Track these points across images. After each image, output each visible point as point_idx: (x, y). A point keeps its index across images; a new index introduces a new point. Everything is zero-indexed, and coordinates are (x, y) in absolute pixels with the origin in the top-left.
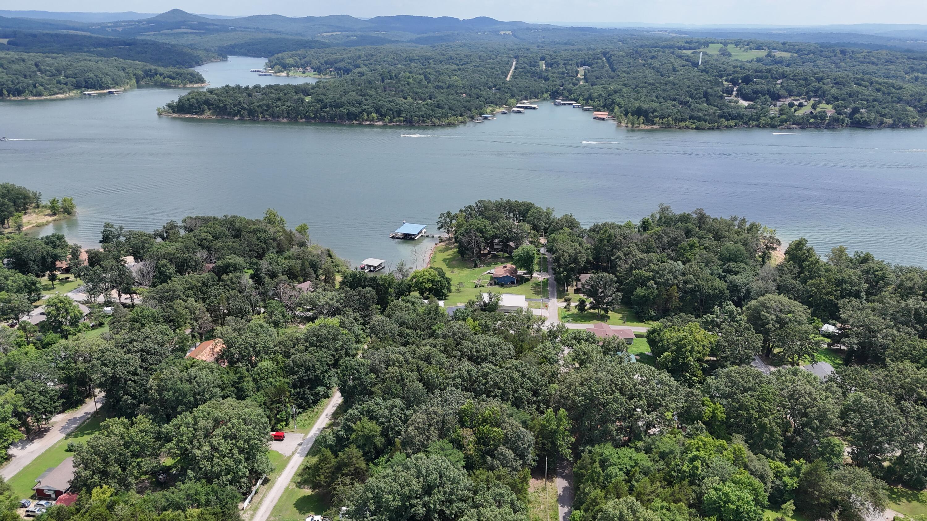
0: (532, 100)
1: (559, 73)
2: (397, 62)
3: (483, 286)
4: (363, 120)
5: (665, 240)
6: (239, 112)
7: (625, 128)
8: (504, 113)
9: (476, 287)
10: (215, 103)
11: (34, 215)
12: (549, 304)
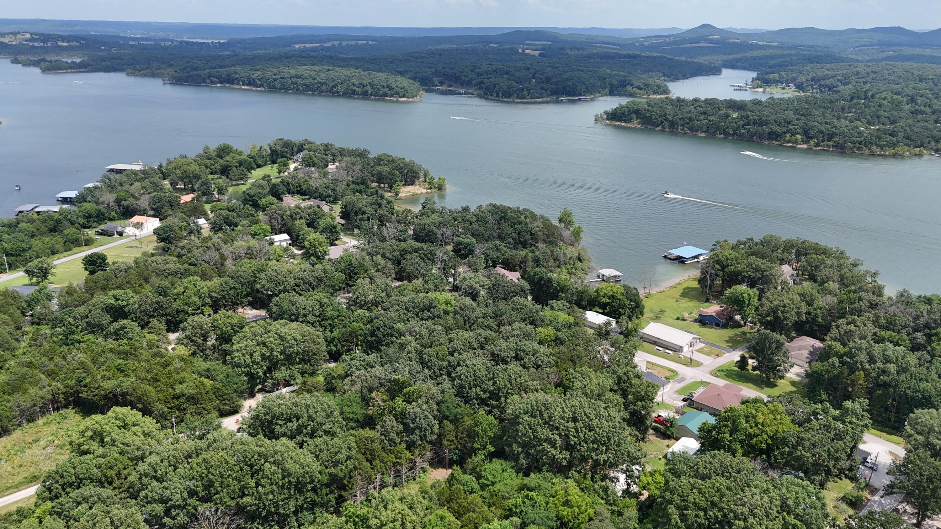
3: (684, 320)
4: (784, 141)
6: (662, 122)
9: (678, 319)
10: (643, 112)
11: (417, 187)
12: (727, 354)
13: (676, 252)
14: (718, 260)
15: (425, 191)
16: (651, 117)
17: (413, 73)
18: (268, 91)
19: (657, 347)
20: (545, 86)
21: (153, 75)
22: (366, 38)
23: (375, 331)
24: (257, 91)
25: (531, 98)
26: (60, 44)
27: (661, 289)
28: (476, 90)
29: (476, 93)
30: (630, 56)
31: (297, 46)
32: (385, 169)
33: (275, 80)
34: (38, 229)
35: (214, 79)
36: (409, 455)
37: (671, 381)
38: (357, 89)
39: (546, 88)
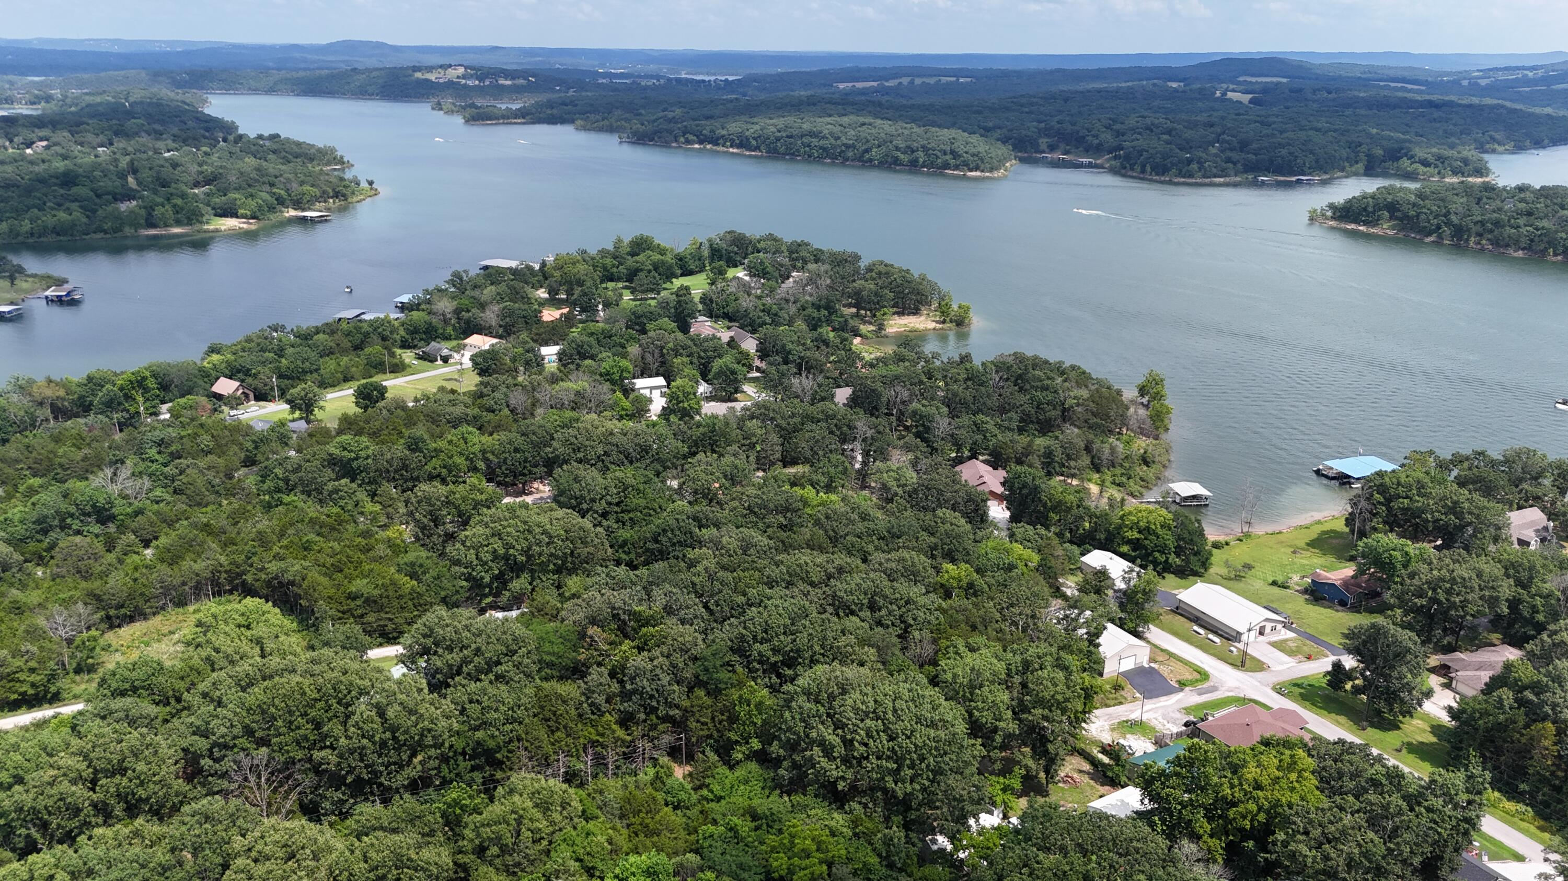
10: (1404, 207)
12: (1331, 658)
13: (1346, 466)
14: (1381, 485)
15: (933, 325)
16: (1418, 216)
17: (1005, 131)
18: (766, 157)
19: (1196, 628)
20: (1234, 155)
21: (611, 130)
22: (957, 73)
24: (750, 156)
25: (1204, 176)
26: (502, 82)
27: (1277, 529)
28: (1109, 160)
29: (1108, 165)
30: (1431, 104)
31: (842, 86)
33: (778, 139)
34: (338, 345)
35: (691, 137)
36: (620, 733)
37: (1187, 689)
38: (902, 156)
39: (1236, 159)
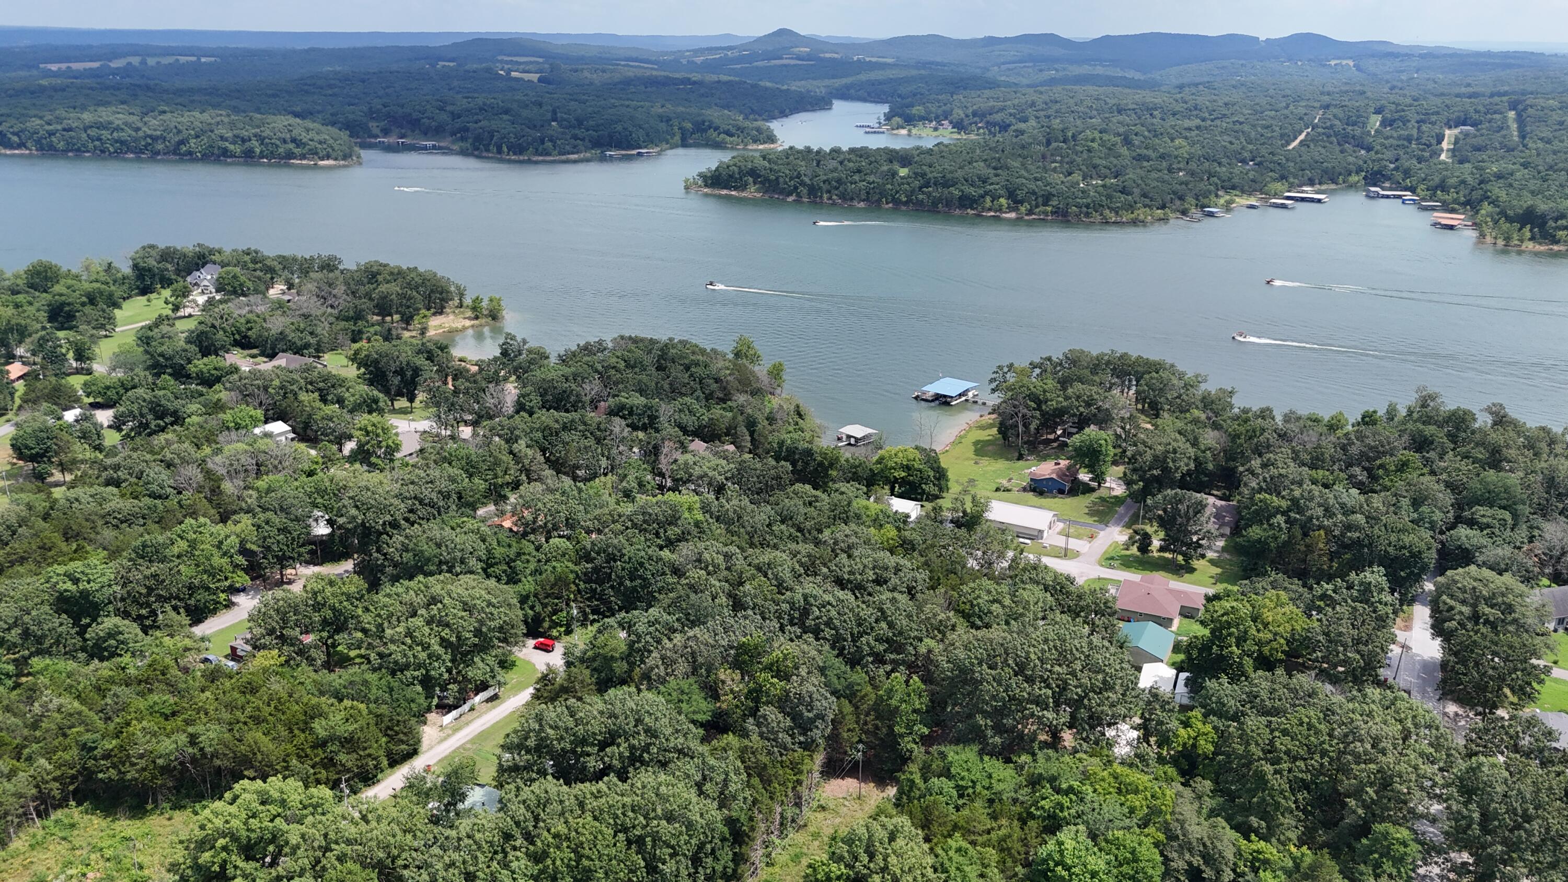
0: (1324, 187)
1: (1399, 138)
2: (1095, 113)
3: (1009, 490)
4: (983, 209)
5: (1354, 450)
6: (796, 188)
7: (1491, 248)
8: (1252, 207)
9: (997, 490)
10: (763, 172)
11: (451, 317)
12: (1102, 533)
13: (932, 389)
15: (468, 323)
16: (777, 178)
20: (577, 132)
23: (636, 570)
28: (453, 142)
29: (455, 147)
30: (689, 82)
31: (52, 68)
32: (393, 289)
33: (51, 134)
38: (232, 147)
39: (580, 135)
